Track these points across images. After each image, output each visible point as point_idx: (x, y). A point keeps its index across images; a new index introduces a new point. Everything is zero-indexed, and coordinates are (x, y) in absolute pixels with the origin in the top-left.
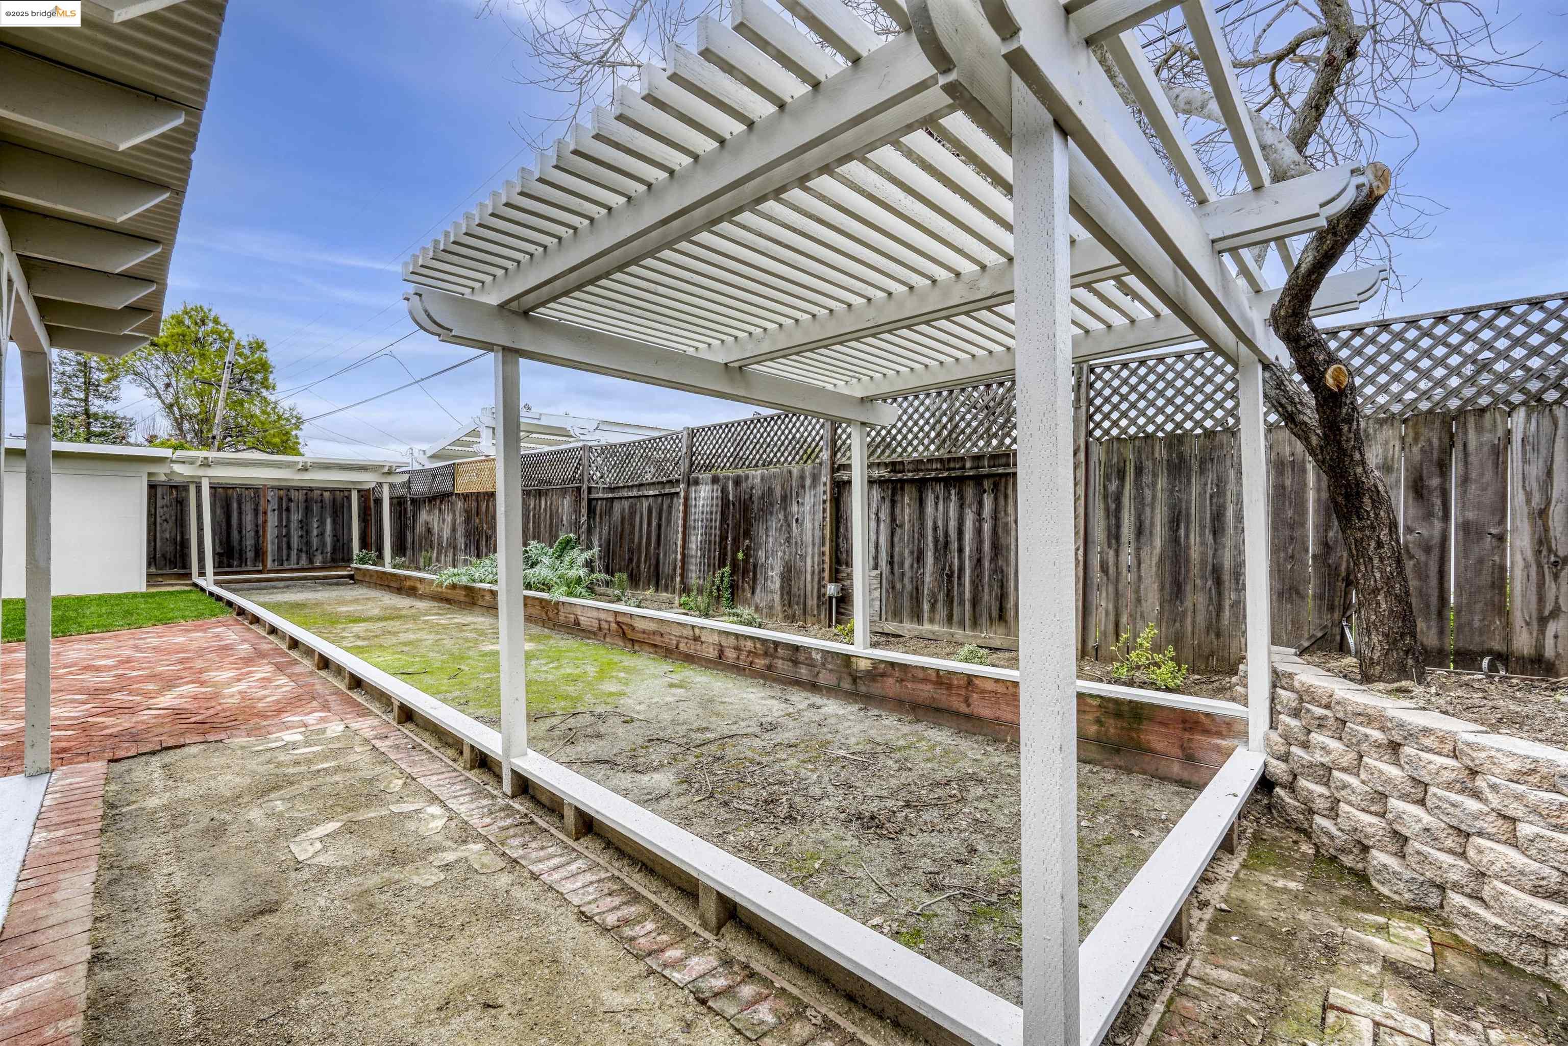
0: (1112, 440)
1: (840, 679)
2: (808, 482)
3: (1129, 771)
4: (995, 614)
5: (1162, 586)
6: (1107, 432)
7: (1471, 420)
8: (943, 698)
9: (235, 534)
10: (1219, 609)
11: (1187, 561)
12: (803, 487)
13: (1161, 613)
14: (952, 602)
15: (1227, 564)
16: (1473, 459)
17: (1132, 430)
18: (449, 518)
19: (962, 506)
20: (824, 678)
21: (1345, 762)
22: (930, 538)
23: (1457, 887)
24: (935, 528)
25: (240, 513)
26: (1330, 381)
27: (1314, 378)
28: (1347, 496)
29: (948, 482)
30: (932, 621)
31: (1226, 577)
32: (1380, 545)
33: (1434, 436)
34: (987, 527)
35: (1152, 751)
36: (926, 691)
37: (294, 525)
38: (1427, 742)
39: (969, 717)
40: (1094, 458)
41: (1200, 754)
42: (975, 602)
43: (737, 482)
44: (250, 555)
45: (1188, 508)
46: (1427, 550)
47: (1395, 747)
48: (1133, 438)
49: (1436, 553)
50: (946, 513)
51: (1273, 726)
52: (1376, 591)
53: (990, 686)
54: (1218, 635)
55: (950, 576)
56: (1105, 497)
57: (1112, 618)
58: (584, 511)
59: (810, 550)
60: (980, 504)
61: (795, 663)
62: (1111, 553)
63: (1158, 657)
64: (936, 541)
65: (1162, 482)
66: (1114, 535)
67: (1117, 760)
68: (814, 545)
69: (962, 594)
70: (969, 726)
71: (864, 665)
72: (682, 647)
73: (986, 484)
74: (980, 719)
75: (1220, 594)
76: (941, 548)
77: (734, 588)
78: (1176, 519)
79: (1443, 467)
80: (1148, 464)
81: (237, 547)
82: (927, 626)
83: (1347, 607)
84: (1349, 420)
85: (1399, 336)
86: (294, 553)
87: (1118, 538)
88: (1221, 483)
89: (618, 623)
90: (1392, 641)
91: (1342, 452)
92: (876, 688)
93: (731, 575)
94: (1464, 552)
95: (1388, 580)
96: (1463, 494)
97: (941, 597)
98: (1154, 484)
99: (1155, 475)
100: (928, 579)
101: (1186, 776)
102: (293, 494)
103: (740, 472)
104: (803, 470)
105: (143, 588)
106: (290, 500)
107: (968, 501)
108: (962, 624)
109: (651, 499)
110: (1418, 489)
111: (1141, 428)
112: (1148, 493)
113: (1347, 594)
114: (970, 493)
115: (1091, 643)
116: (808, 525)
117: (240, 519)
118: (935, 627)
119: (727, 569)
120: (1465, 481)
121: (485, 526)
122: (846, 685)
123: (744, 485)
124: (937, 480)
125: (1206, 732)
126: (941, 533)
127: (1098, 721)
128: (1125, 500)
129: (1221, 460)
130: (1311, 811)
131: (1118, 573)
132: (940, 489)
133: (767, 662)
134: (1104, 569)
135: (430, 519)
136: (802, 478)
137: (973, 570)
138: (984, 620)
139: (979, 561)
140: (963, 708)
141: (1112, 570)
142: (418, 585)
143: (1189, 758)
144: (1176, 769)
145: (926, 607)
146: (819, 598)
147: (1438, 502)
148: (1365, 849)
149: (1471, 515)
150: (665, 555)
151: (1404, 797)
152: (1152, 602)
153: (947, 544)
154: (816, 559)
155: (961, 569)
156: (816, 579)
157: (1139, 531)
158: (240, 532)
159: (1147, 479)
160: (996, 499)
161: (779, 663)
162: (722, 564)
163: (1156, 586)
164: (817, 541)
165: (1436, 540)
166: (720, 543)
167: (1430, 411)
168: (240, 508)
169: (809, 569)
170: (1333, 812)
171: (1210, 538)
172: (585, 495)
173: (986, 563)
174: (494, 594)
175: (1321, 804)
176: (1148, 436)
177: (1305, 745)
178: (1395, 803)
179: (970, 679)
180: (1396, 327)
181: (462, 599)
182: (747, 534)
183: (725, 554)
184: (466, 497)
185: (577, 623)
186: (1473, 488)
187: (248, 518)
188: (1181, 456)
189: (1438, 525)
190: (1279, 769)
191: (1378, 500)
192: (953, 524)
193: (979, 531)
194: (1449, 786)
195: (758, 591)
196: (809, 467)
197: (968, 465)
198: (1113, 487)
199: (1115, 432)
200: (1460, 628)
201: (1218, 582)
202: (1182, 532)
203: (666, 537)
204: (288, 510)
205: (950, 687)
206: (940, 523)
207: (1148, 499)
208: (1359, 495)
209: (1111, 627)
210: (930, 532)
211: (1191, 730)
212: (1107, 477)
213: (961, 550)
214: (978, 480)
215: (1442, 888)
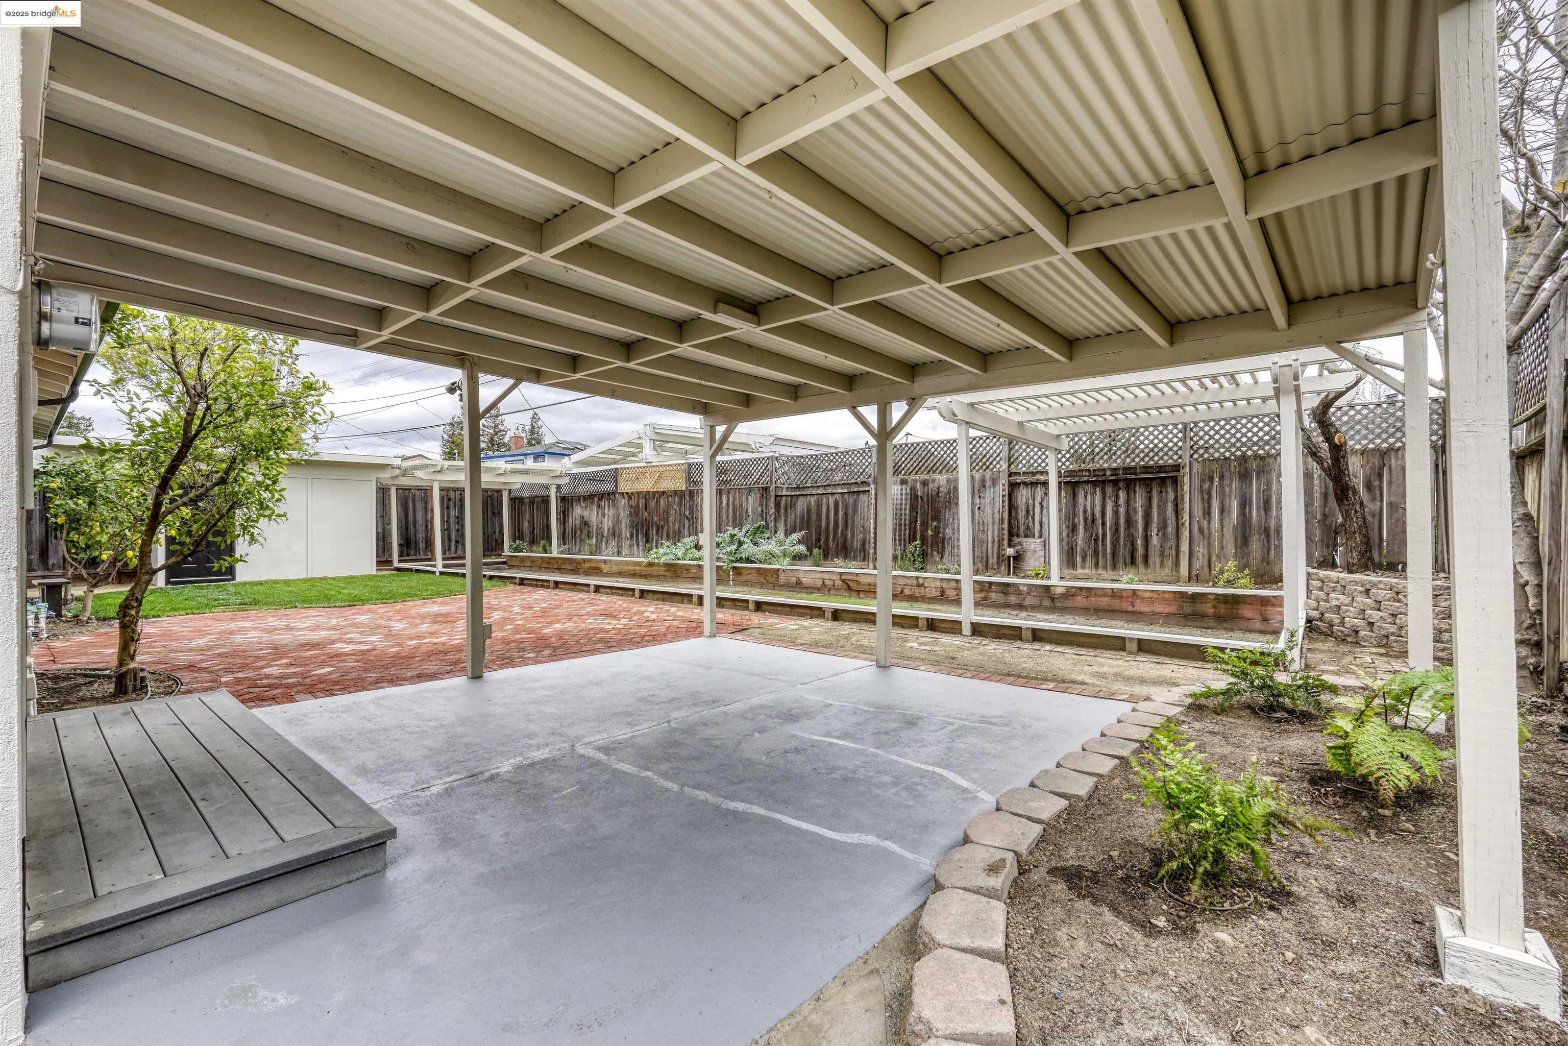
0: (1205, 460)
1: (1041, 601)
2: (988, 484)
3: (1232, 630)
4: (1128, 560)
5: (1236, 540)
6: (1202, 456)
7: (1393, 454)
8: (1116, 604)
9: (411, 527)
10: (1269, 550)
11: (1250, 525)
12: (984, 486)
13: (1236, 553)
14: (1098, 555)
15: (1272, 525)
16: (1394, 472)
17: (1217, 455)
18: (610, 512)
19: (1104, 498)
20: (1029, 601)
21: (1346, 602)
22: (1081, 518)
23: (1393, 634)
24: (1085, 511)
25: (414, 511)
26: (1336, 441)
27: (1329, 439)
28: (1342, 491)
29: (1094, 484)
30: (1083, 567)
31: (1272, 533)
32: (1356, 512)
33: (1376, 461)
34: (1122, 510)
35: (1244, 618)
36: (1105, 601)
37: (452, 520)
38: (1381, 586)
39: (1133, 613)
40: (1195, 470)
41: (1270, 617)
42: (1114, 554)
43: (925, 483)
44: (422, 545)
45: (1251, 497)
46: (1373, 515)
47: (1367, 591)
48: (1217, 460)
49: (1377, 517)
50: (1093, 502)
51: (1308, 597)
52: (1355, 533)
53: (1148, 595)
54: (1268, 564)
55: (1096, 540)
56: (1202, 492)
57: (1206, 558)
58: (772, 504)
59: (990, 527)
60: (1117, 496)
61: (1006, 594)
62: (1206, 522)
63: (1240, 575)
64: (1086, 519)
65: (1235, 484)
66: (1207, 513)
67: (1225, 625)
68: (993, 523)
69: (1105, 550)
70: (1134, 618)
71: (1059, 591)
72: (907, 591)
73: (1121, 485)
74: (1141, 613)
75: (1269, 542)
76: (1090, 522)
77: (924, 555)
78: (1244, 503)
79: (1380, 476)
80: (1227, 474)
81: (413, 540)
82: (1080, 571)
83: (1335, 545)
84: (1344, 457)
85: (1359, 412)
86: (453, 543)
87: (1209, 514)
88: (1269, 484)
89: (843, 581)
90: (1362, 554)
91: (1341, 471)
92: (1069, 603)
93: (922, 545)
94: (1390, 517)
95: (1360, 528)
96: (1389, 489)
97: (1090, 553)
98: (1231, 484)
99: (1231, 480)
100: (1080, 542)
101: (1263, 628)
102: (452, 494)
103: (925, 476)
104: (984, 476)
105: (374, 572)
106: (449, 499)
107: (1108, 495)
108: (1105, 568)
109: (837, 496)
110: (1369, 486)
111: (1223, 454)
112: (1227, 489)
113: (1335, 538)
114: (1109, 490)
115: (1194, 572)
116: (988, 511)
117: (415, 515)
118: (1086, 571)
119: (918, 542)
120: (1390, 483)
121: (655, 519)
122: (1047, 603)
123: (931, 486)
124: (1087, 482)
125: (1274, 605)
126: (1089, 514)
127: (1214, 607)
128: (1214, 494)
129: (1269, 472)
130: (1332, 626)
131: (1210, 533)
132: (1089, 488)
133: (983, 595)
134: (1201, 531)
135: (586, 514)
136: (983, 480)
137: (1112, 536)
138: (1121, 565)
139: (1117, 530)
140: (1130, 608)
141: (1206, 532)
142: (602, 566)
143: (1265, 619)
144: (1258, 625)
145: (1079, 559)
146: (998, 558)
147: (1378, 493)
148: (1357, 632)
149: (1393, 499)
150: (853, 534)
151: (1372, 609)
152: (1230, 549)
153: (1093, 520)
154: (996, 533)
155: (1104, 535)
156: (996, 545)
157: (1222, 511)
158: (415, 526)
159: (1227, 481)
160: (1128, 493)
161: (993, 595)
162: (912, 538)
163: (1232, 540)
164: (997, 521)
165: (1378, 511)
166: (910, 523)
167: (1373, 450)
168: (414, 506)
169: (990, 539)
170: (1342, 623)
171: (1263, 513)
172: (772, 493)
173: (1122, 530)
174: (700, 567)
175: (1337, 621)
176: (1226, 459)
177: (1327, 601)
178: (1368, 612)
179: (1134, 592)
180: (1358, 408)
181: (662, 573)
182: (936, 518)
183: (915, 532)
184: (630, 496)
185: (799, 583)
186: (1394, 486)
187: (420, 515)
188: (1246, 470)
189: (1378, 504)
190: (1315, 614)
191: (1355, 492)
192: (1098, 509)
193: (1116, 513)
194: (1389, 600)
195: (946, 555)
196: (988, 474)
197: (1108, 473)
198: (1206, 486)
199: (1206, 456)
200: (1388, 552)
201: (1268, 536)
202: (1247, 510)
203: (853, 523)
204: (448, 508)
205: (1121, 598)
206: (1088, 508)
207: (1227, 493)
208: (1347, 490)
209: (1206, 564)
210: (1081, 514)
211: (1266, 605)
212: (1203, 481)
213: (1104, 524)
214: (1115, 483)
215: (1387, 637)
